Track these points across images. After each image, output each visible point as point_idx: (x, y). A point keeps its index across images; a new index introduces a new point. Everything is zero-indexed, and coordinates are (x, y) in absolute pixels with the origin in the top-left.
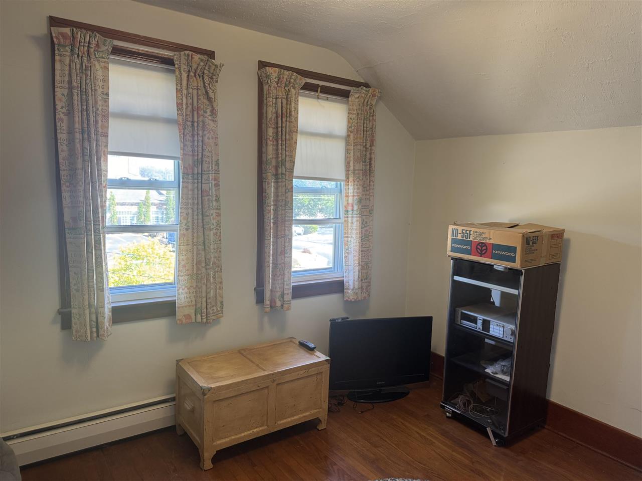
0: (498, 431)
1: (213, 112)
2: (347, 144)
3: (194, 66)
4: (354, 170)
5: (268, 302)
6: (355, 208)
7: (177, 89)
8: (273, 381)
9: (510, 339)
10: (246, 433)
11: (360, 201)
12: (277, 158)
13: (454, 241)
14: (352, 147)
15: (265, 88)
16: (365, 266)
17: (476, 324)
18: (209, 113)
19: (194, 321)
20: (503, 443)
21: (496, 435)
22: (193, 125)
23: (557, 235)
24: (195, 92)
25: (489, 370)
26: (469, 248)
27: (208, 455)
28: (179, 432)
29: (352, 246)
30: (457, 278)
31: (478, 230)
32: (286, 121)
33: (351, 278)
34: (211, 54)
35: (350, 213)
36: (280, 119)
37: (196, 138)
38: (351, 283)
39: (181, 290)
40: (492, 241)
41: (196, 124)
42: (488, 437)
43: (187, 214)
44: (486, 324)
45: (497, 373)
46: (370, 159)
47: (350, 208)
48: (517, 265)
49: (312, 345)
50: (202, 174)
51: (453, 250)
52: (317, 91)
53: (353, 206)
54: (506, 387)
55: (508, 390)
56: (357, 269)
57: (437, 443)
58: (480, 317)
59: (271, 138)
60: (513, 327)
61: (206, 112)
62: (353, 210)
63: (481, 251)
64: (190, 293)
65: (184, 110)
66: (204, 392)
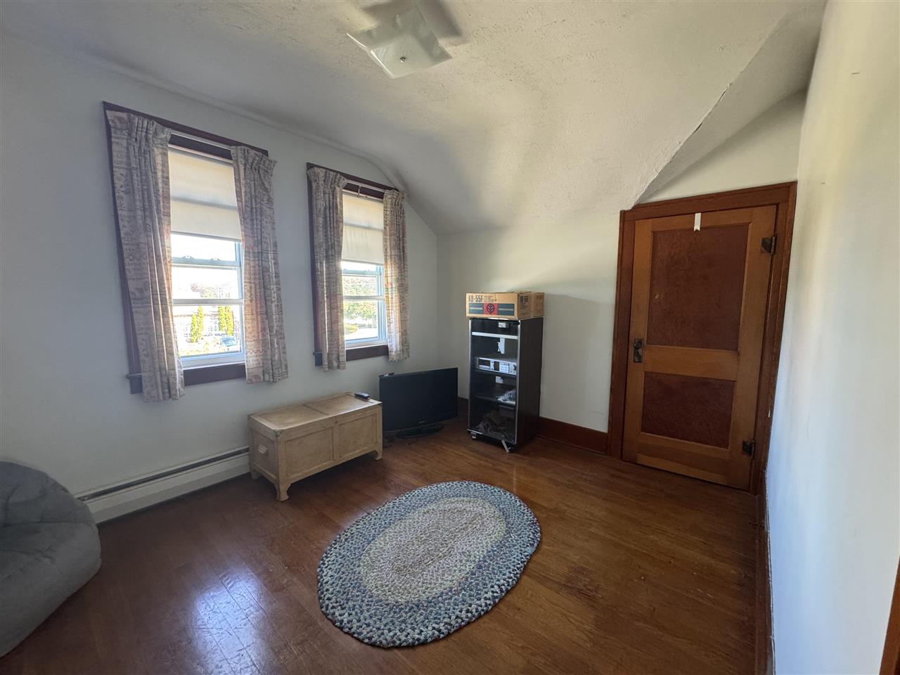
0: (509, 442)
1: (270, 201)
2: (385, 234)
3: (250, 160)
4: (391, 255)
5: (327, 363)
6: (394, 285)
7: (235, 178)
8: (336, 422)
9: (514, 373)
10: (316, 467)
11: (398, 280)
12: (327, 242)
13: (471, 305)
14: (388, 237)
15: (314, 185)
16: (404, 333)
17: (489, 366)
18: (266, 202)
19: (262, 380)
20: (514, 449)
21: (508, 445)
22: (252, 211)
23: (540, 297)
24: (252, 183)
25: (501, 399)
26: (481, 309)
27: (283, 489)
28: (254, 477)
29: (393, 316)
30: (474, 333)
31: (487, 295)
32: (333, 212)
33: (394, 344)
34: (265, 153)
35: (390, 290)
36: (328, 210)
37: (255, 222)
38: (394, 347)
39: (249, 354)
40: (497, 302)
41: (254, 210)
42: (503, 448)
43: (251, 288)
44: (497, 366)
45: (506, 400)
46: (403, 247)
47: (389, 286)
48: (515, 317)
49: (366, 395)
50: (262, 253)
51: (470, 313)
52: (357, 192)
53: (392, 285)
54: (512, 408)
55: (515, 410)
56: (398, 335)
57: (468, 456)
58: (492, 360)
59: (321, 225)
60: (515, 364)
61: (263, 201)
62: (392, 288)
63: (490, 310)
64: (257, 356)
65: (243, 198)
66: (277, 434)
